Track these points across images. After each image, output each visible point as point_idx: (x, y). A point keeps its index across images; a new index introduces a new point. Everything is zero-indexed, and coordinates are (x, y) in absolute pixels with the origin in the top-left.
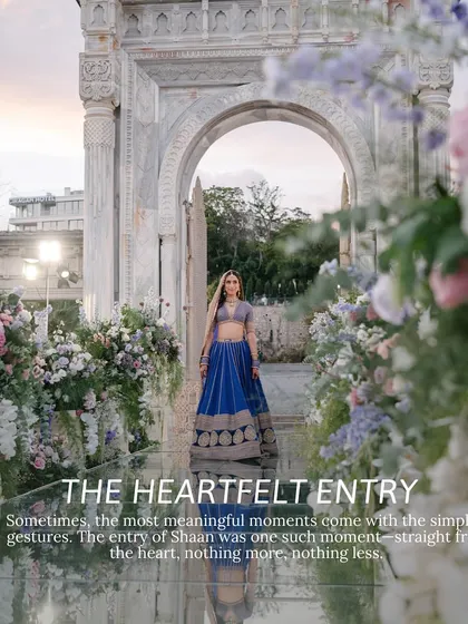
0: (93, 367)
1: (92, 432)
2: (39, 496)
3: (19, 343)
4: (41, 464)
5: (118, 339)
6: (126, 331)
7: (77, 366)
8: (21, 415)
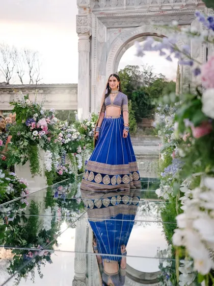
0: (80, 137)
1: (80, 161)
2: (61, 184)
3: (53, 130)
4: (61, 173)
5: (90, 127)
6: (93, 123)
7: (74, 137)
8: (53, 156)
